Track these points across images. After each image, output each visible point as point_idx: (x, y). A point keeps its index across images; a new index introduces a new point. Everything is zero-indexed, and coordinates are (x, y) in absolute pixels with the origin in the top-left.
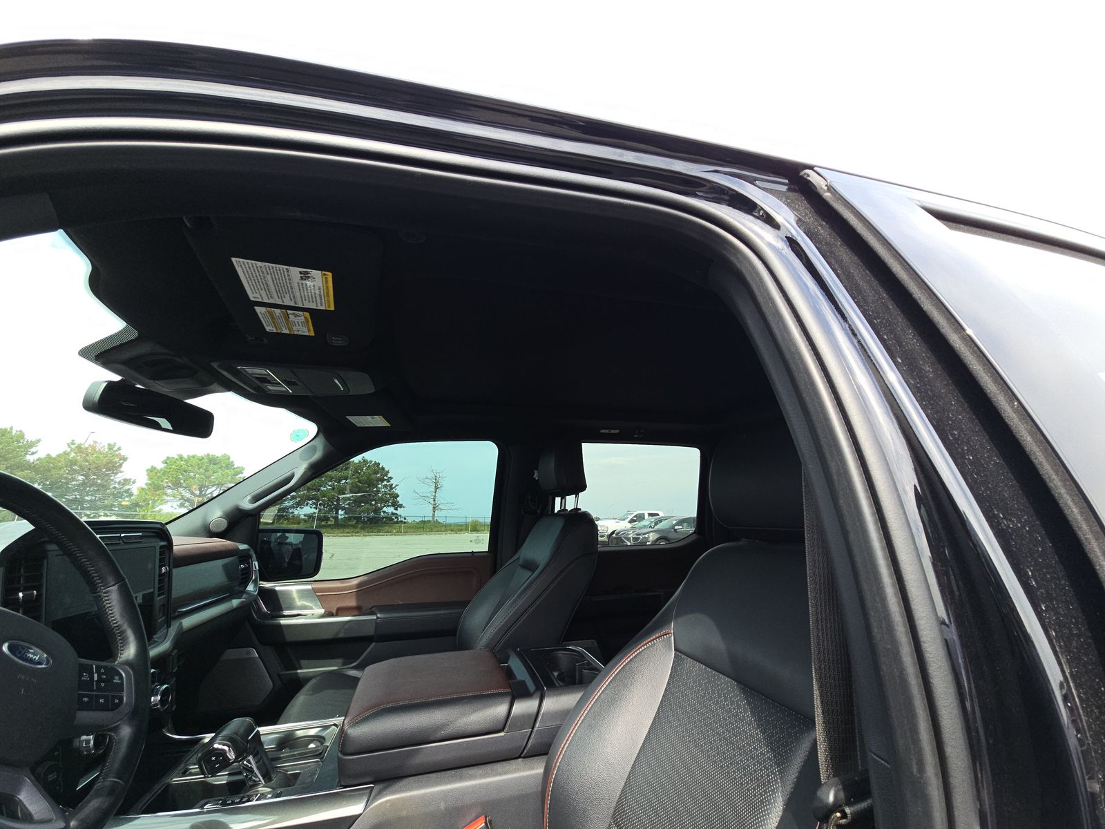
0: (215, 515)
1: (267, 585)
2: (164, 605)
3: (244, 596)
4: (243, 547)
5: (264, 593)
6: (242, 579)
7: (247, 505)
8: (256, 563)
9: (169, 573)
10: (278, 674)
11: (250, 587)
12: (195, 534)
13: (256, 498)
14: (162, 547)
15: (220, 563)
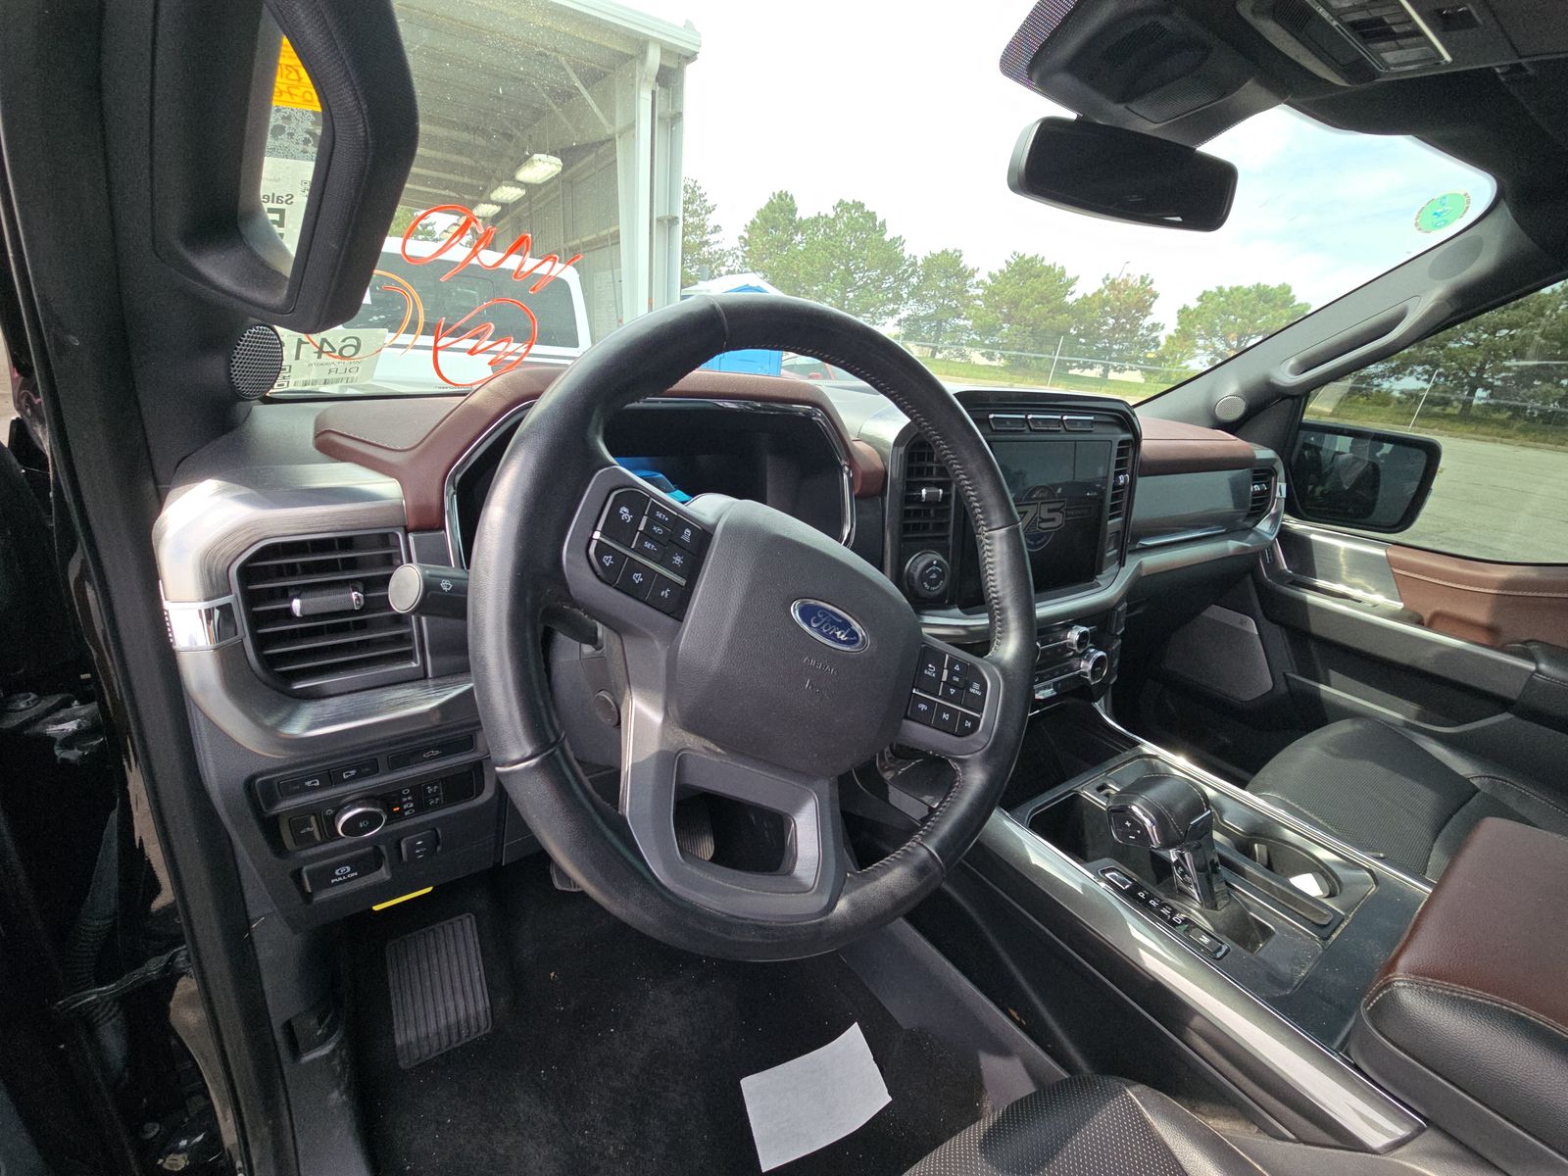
0: (1229, 392)
1: (1296, 525)
2: (1118, 532)
3: (1251, 536)
4: (1264, 453)
5: (1286, 537)
6: (1253, 509)
7: (1286, 377)
8: (1284, 486)
9: (1131, 486)
10: (1284, 674)
11: (1264, 526)
12: (1189, 418)
13: (1307, 365)
14: (1122, 443)
15: (1224, 477)
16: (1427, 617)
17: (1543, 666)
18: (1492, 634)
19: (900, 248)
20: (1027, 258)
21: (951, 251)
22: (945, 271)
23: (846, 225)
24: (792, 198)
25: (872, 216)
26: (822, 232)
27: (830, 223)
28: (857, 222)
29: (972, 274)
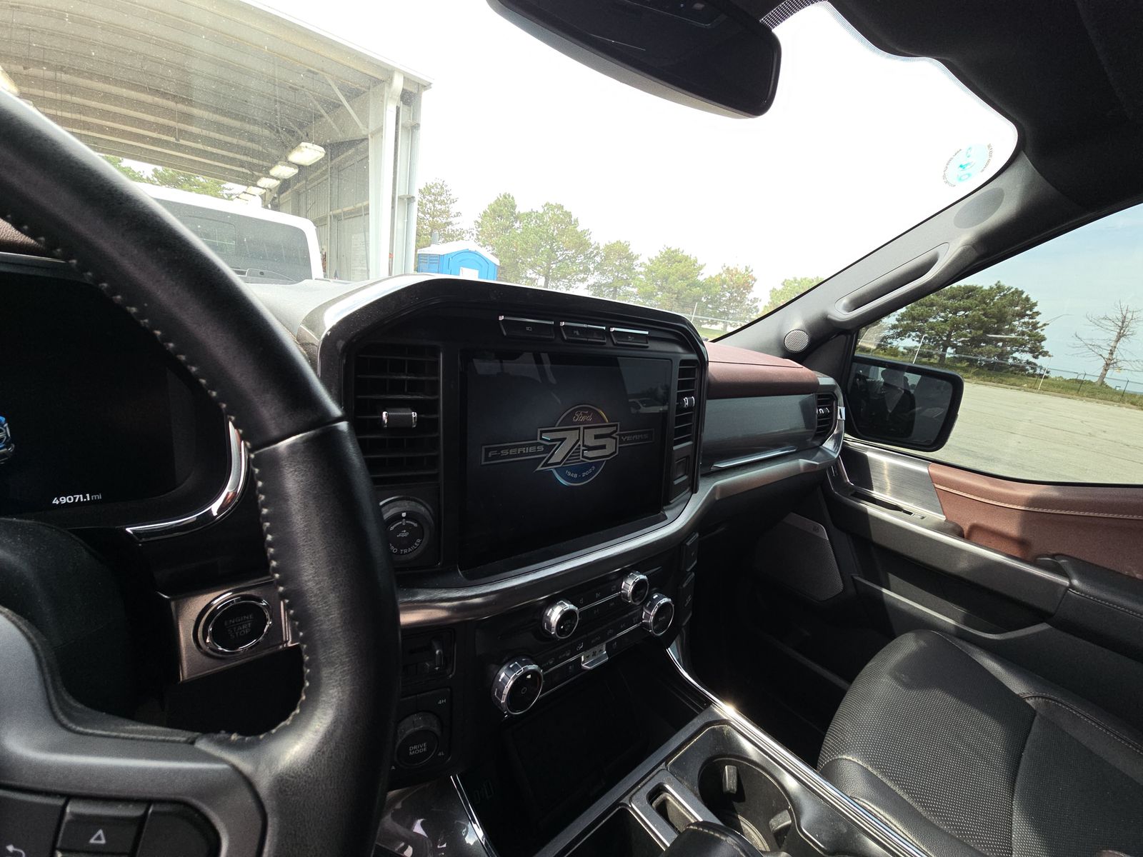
0: (795, 326)
1: (855, 444)
2: (688, 457)
3: (819, 454)
4: (826, 380)
5: (847, 453)
6: (818, 429)
7: (841, 314)
8: (843, 410)
9: (699, 409)
10: (852, 578)
11: (829, 445)
12: (765, 349)
13: (857, 303)
14: (684, 362)
15: (795, 400)
16: (966, 528)
17: (1075, 582)
18: (1023, 547)
19: (588, 237)
20: (672, 249)
21: (623, 242)
22: (619, 255)
23: (551, 219)
24: (513, 198)
25: (569, 215)
26: (534, 222)
27: (540, 217)
28: (558, 217)
29: (637, 258)
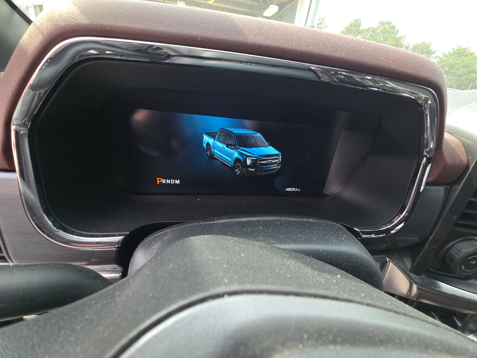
19: (403, 40)
20: (462, 48)
21: (426, 43)
22: (422, 51)
23: (381, 31)
24: (360, 21)
25: (394, 27)
26: (370, 34)
27: (374, 31)
28: (386, 29)
29: (434, 53)
